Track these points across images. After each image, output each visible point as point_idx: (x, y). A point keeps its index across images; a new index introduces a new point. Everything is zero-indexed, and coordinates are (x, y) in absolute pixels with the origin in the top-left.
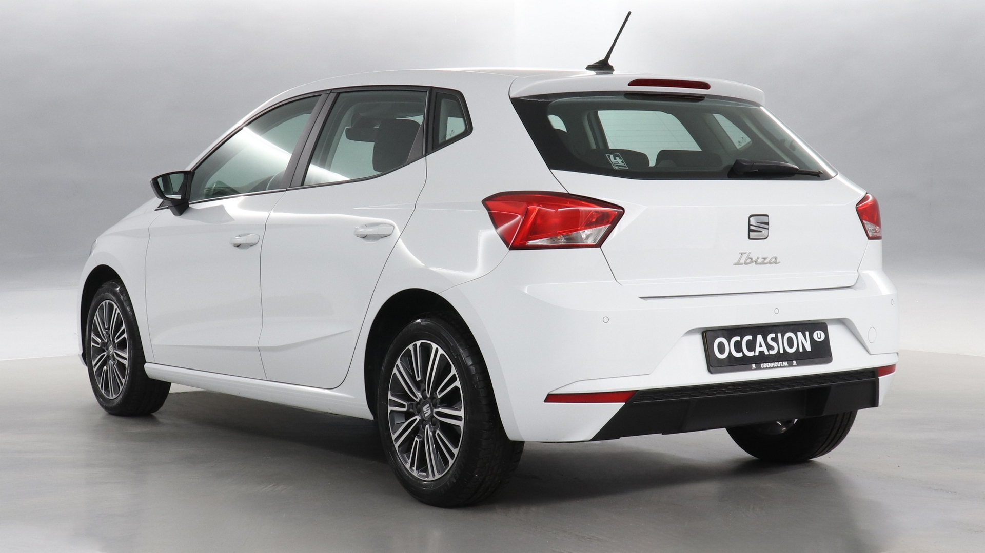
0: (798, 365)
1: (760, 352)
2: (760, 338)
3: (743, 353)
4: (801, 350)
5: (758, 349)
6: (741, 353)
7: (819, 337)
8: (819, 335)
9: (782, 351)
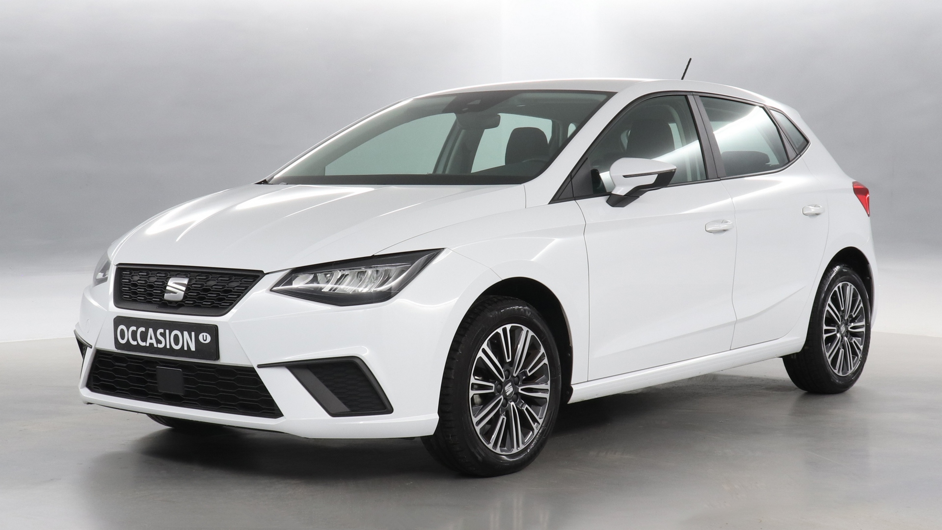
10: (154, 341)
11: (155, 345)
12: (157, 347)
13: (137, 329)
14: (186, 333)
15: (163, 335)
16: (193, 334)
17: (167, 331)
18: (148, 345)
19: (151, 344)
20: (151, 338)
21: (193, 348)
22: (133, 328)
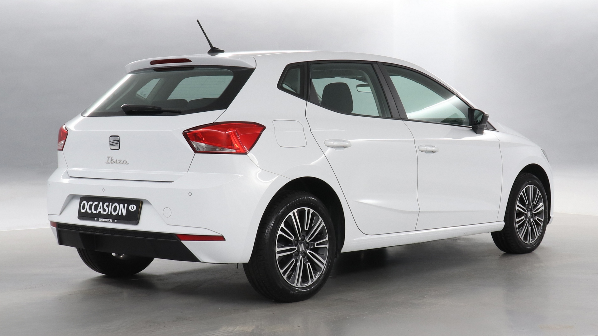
0: (117, 222)
1: (99, 212)
2: (101, 204)
3: (92, 211)
4: (120, 214)
5: (99, 210)
6: (91, 211)
7: (132, 208)
8: (133, 208)
9: (109, 213)
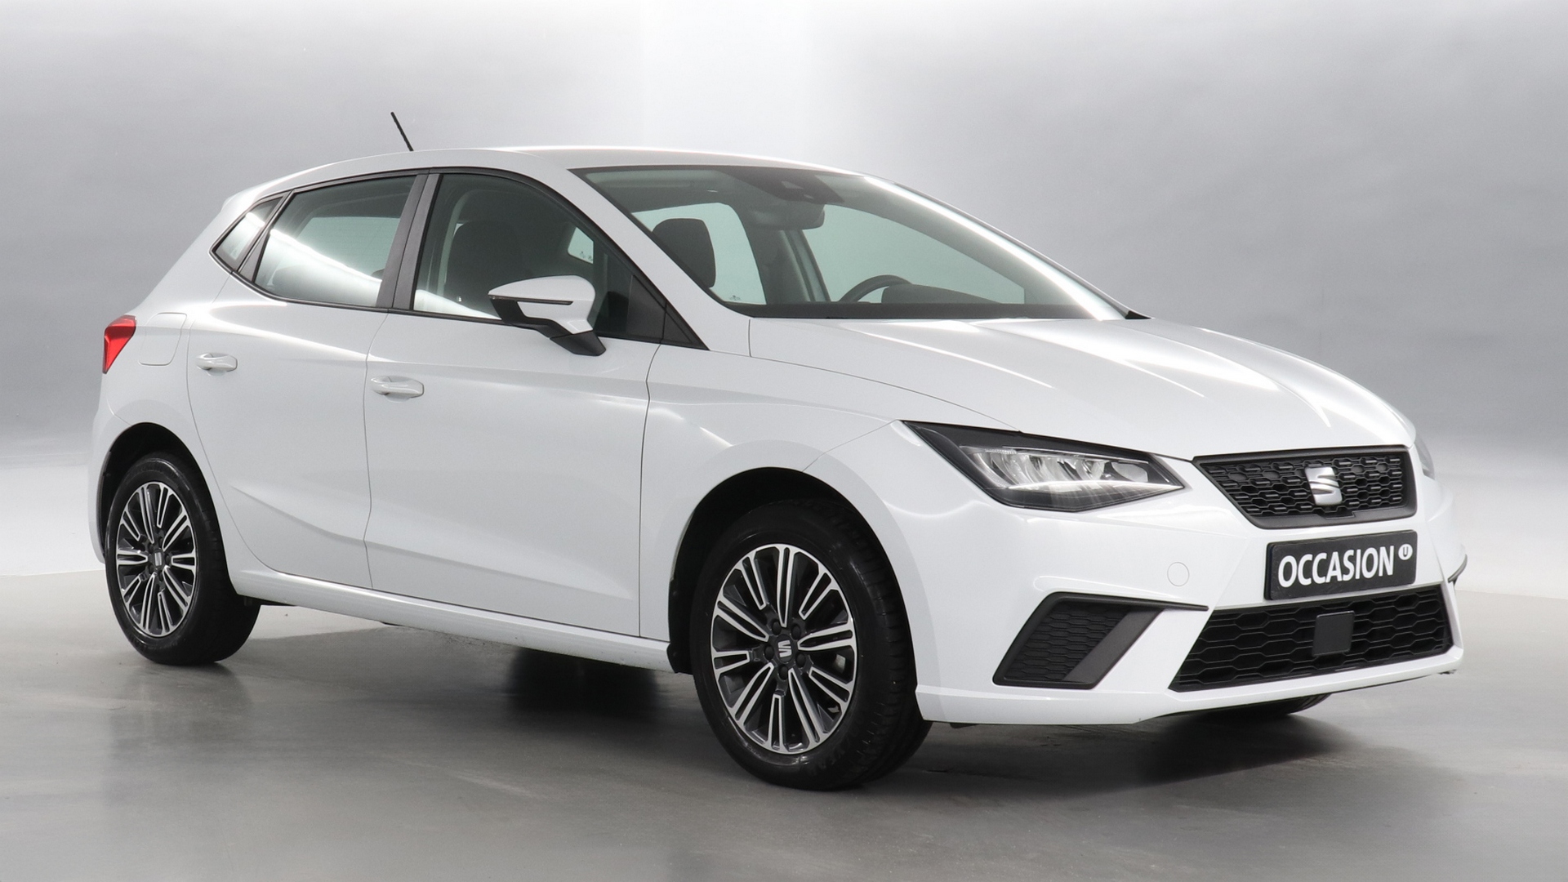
10: (1338, 573)
11: (1339, 579)
12: (1343, 582)
13: (1314, 558)
14: (1383, 550)
15: (1352, 559)
16: (1392, 548)
17: (1359, 551)
18: (1328, 580)
19: (1334, 578)
20: (1334, 569)
21: (1390, 572)
22: (1308, 557)
